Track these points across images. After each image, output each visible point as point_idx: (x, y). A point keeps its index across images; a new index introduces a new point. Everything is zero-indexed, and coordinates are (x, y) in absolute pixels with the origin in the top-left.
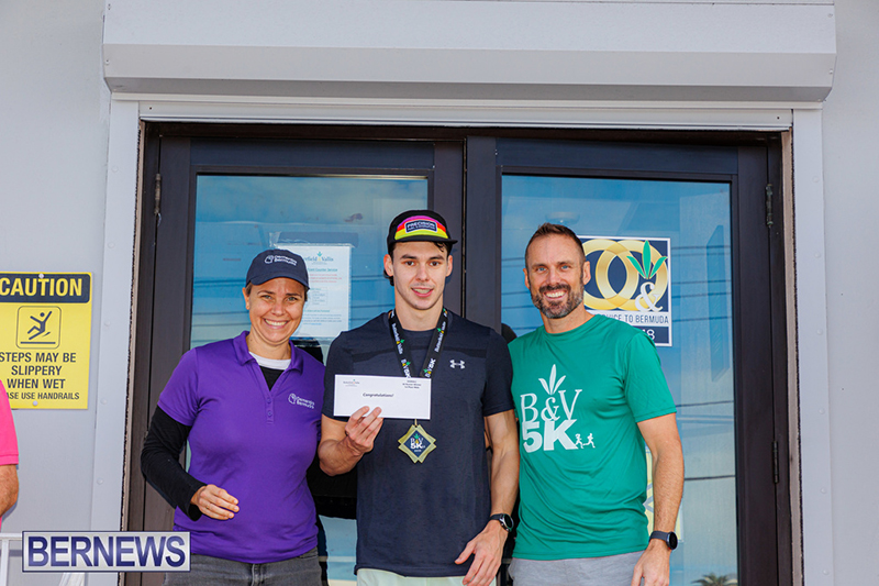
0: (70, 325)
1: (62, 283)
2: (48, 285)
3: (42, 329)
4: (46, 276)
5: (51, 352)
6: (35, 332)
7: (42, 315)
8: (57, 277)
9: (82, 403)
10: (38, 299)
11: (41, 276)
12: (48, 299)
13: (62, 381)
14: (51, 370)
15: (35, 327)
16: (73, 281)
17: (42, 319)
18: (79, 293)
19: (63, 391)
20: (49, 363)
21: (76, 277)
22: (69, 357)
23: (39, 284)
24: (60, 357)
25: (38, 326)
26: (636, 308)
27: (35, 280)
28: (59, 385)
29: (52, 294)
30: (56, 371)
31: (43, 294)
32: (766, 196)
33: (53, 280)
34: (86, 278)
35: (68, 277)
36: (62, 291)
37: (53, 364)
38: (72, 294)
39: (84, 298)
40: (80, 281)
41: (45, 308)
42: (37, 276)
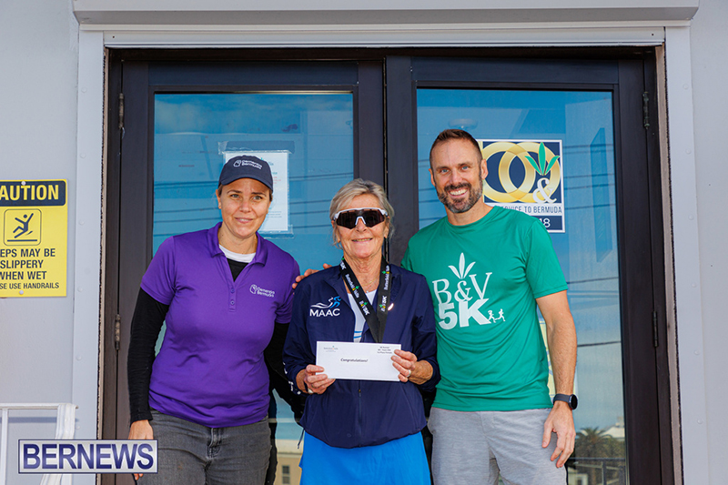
0: (49, 224)
1: (42, 189)
2: (29, 191)
3: (26, 229)
4: (27, 183)
5: (34, 248)
6: (20, 231)
7: (25, 216)
8: (37, 184)
9: (61, 291)
10: (21, 203)
11: (23, 183)
12: (29, 203)
13: (44, 272)
14: (35, 263)
15: (19, 227)
16: (51, 187)
17: (25, 220)
18: (56, 197)
19: (45, 281)
20: (32, 258)
21: (54, 183)
22: (49, 253)
23: (22, 190)
24: (42, 253)
25: (22, 226)
26: (534, 200)
27: (18, 187)
28: (42, 277)
29: (33, 198)
30: (38, 264)
31: (25, 198)
32: (643, 102)
33: (33, 187)
34: (62, 185)
35: (46, 184)
36: (41, 196)
37: (36, 259)
38: (50, 198)
39: (61, 201)
40: (57, 186)
41: (28, 210)
42: (20, 183)
